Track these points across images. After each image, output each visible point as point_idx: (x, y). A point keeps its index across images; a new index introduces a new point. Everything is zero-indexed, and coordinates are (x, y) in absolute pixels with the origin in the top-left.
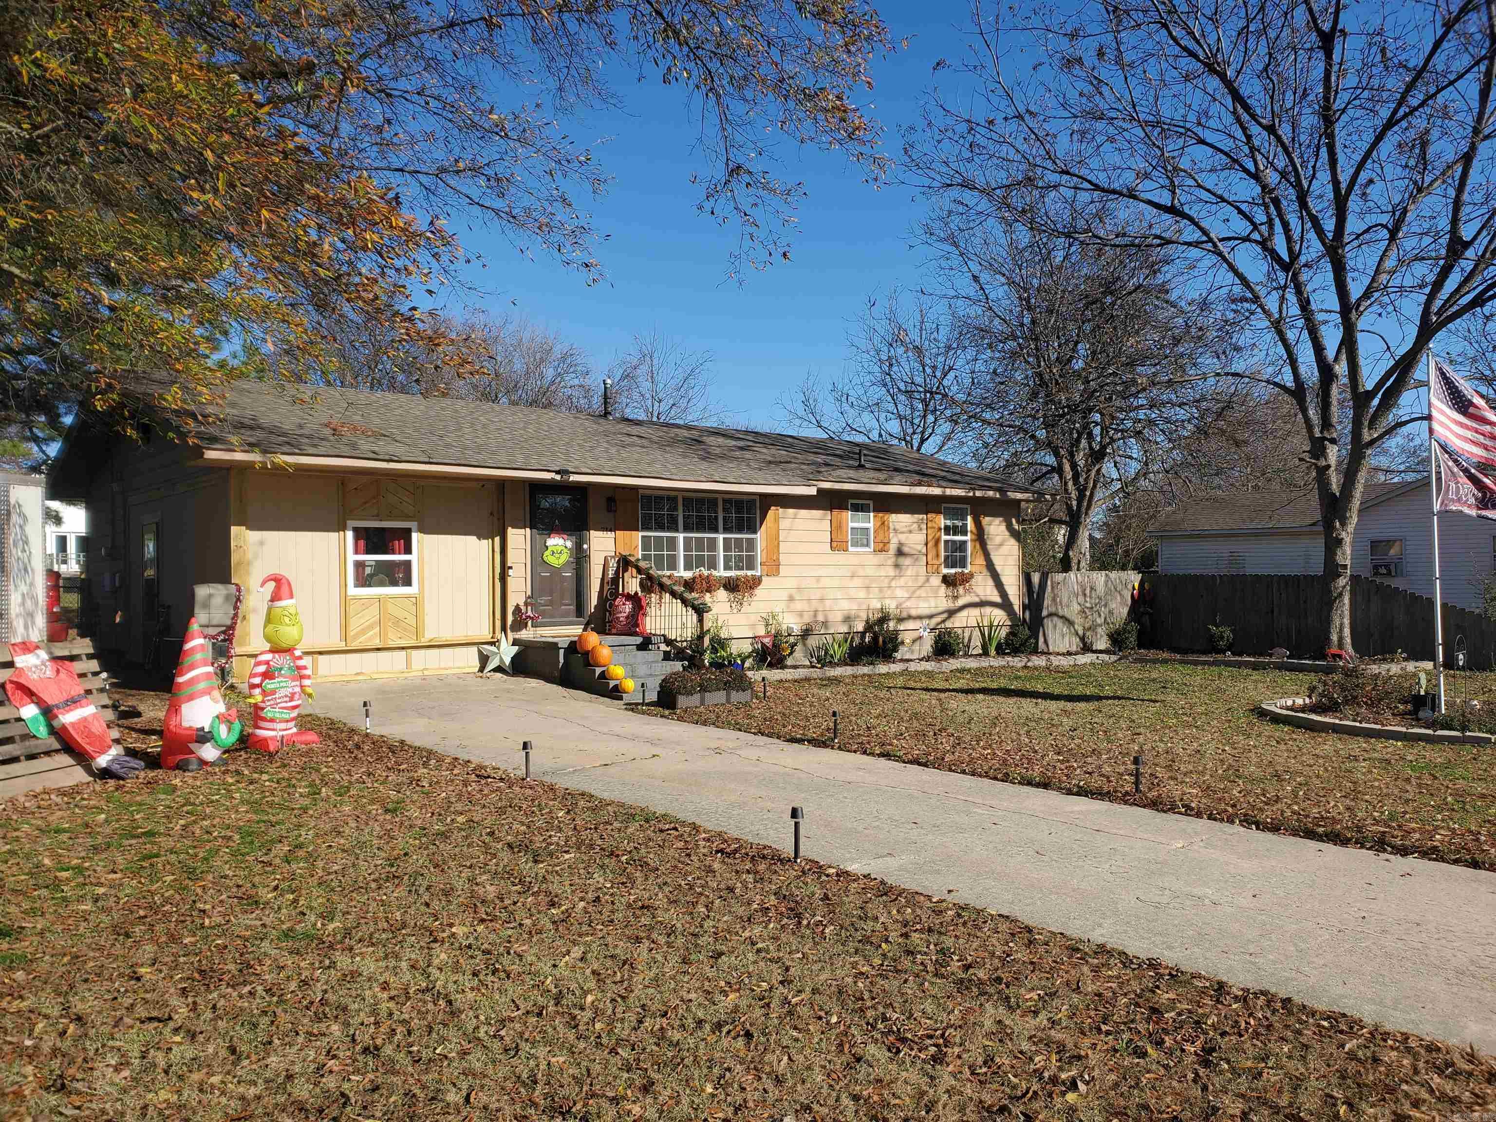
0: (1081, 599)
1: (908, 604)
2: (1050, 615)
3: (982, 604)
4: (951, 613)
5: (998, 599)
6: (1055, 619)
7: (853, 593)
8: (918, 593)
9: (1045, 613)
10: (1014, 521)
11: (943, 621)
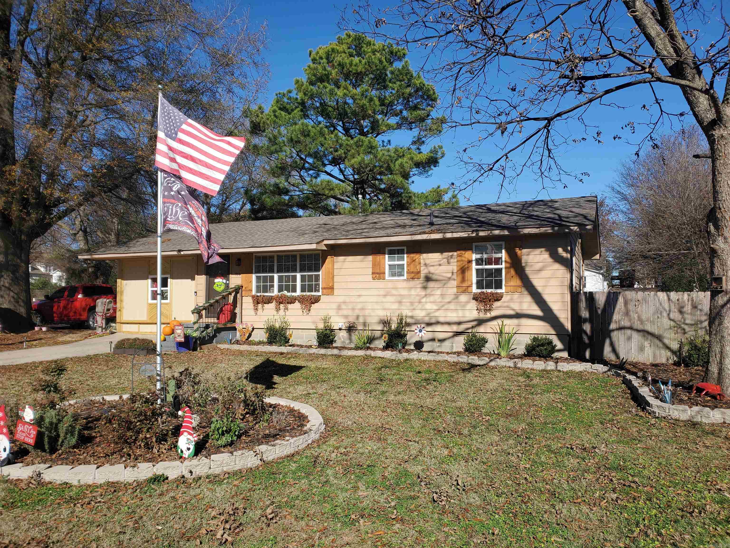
0: (676, 315)
1: (437, 314)
2: (621, 328)
3: (518, 316)
4: (480, 322)
5: (539, 313)
6: (629, 332)
7: (387, 306)
8: (446, 307)
9: (613, 326)
10: (560, 250)
11: (473, 327)
